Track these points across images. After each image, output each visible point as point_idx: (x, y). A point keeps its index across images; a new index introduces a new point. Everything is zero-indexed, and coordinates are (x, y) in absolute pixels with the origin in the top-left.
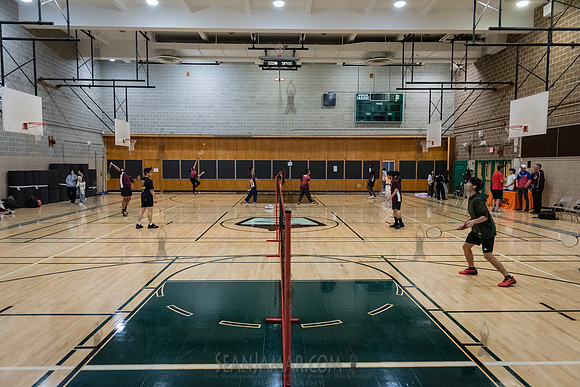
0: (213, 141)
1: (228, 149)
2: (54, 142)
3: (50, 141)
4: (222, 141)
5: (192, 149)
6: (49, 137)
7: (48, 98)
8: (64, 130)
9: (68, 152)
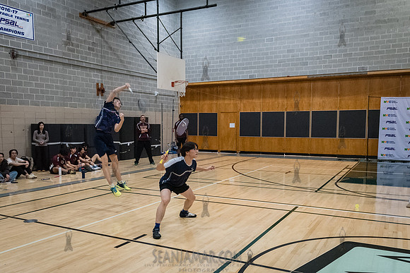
0: (306, 85)
1: (328, 95)
2: (103, 91)
3: (98, 90)
4: (319, 84)
5: (277, 97)
6: (98, 84)
7: (97, 37)
8: (120, 77)
9: (125, 103)
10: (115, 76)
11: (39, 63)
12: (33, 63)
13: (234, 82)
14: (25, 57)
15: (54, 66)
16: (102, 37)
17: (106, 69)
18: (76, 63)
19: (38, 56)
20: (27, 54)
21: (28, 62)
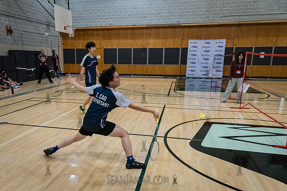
0: (145, 31)
3: (8, 30)
4: (153, 31)
5: (127, 38)
6: (7, 26)
8: (22, 22)
9: (27, 41)
10: (18, 21)
13: (99, 28)
17: (12, 15)
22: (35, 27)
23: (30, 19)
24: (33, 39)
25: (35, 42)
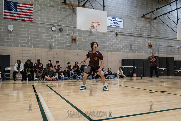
2: (151, 46)
3: (149, 46)
6: (149, 43)
7: (149, 24)
8: (159, 40)
9: (162, 51)
10: (157, 40)
11: (125, 37)
12: (123, 36)
14: (121, 35)
15: (131, 37)
16: (151, 24)
17: (153, 37)
18: (140, 35)
19: (125, 34)
20: (121, 34)
21: (122, 36)
22: (169, 42)
23: (165, 38)
24: (167, 50)
25: (168, 52)
